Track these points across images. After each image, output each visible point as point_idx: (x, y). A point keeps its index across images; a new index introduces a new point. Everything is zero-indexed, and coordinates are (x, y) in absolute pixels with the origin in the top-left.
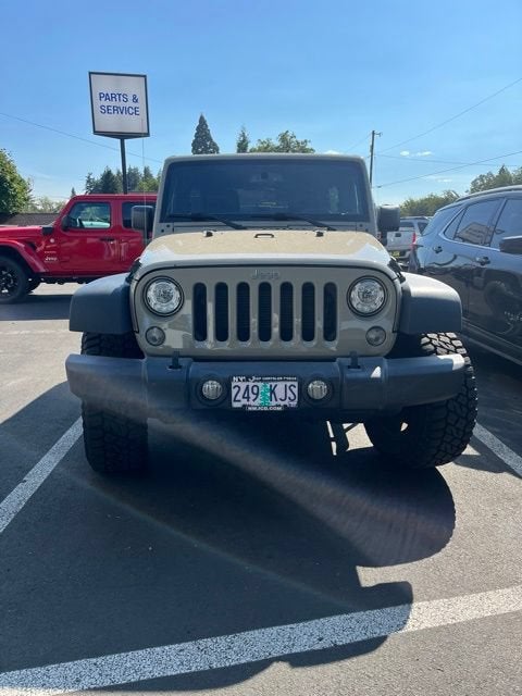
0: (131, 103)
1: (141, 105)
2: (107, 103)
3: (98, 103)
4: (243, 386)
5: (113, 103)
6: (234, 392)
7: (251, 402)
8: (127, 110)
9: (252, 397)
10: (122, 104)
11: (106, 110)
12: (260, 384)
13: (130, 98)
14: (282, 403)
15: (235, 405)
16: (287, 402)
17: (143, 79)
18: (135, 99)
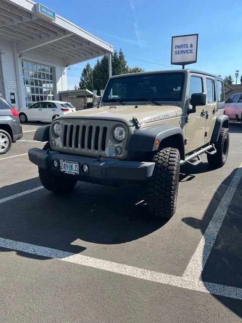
0: (189, 48)
1: (194, 48)
2: (179, 49)
3: (174, 50)
4: (63, 163)
5: (182, 49)
6: (61, 165)
7: (66, 170)
8: (187, 52)
9: (66, 168)
10: (185, 49)
11: (177, 53)
12: (68, 164)
13: (189, 46)
14: (75, 172)
15: (62, 170)
16: (76, 172)
17: (196, 36)
18: (191, 46)
